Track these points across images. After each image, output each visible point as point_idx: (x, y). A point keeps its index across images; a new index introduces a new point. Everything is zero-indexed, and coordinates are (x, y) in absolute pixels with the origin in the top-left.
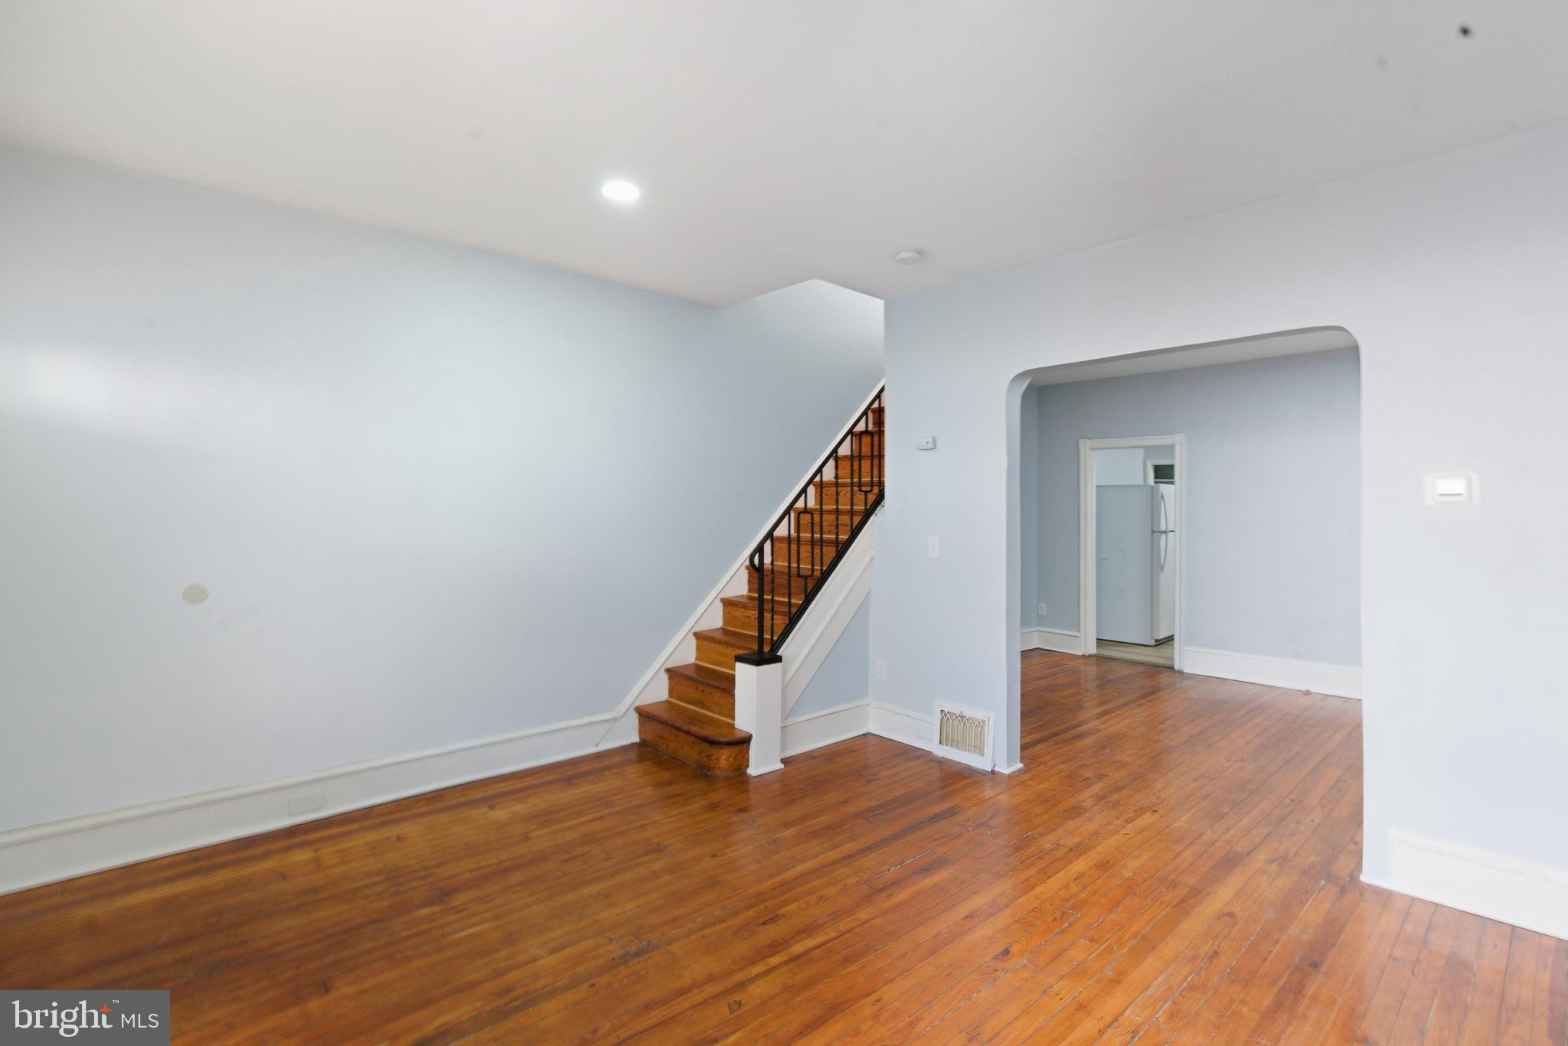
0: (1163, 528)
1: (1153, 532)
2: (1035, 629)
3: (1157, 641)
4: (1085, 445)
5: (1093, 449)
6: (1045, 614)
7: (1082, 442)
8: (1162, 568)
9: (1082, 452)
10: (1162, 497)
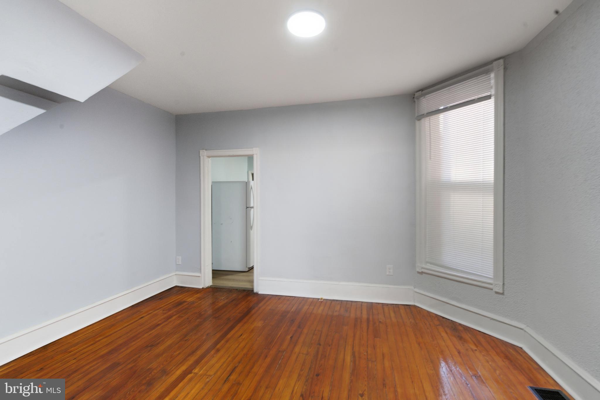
0: (252, 205)
1: (247, 208)
2: (174, 274)
3: (249, 268)
4: (204, 154)
5: (209, 157)
6: (180, 263)
7: (201, 152)
8: (251, 227)
9: (202, 158)
10: (251, 188)
